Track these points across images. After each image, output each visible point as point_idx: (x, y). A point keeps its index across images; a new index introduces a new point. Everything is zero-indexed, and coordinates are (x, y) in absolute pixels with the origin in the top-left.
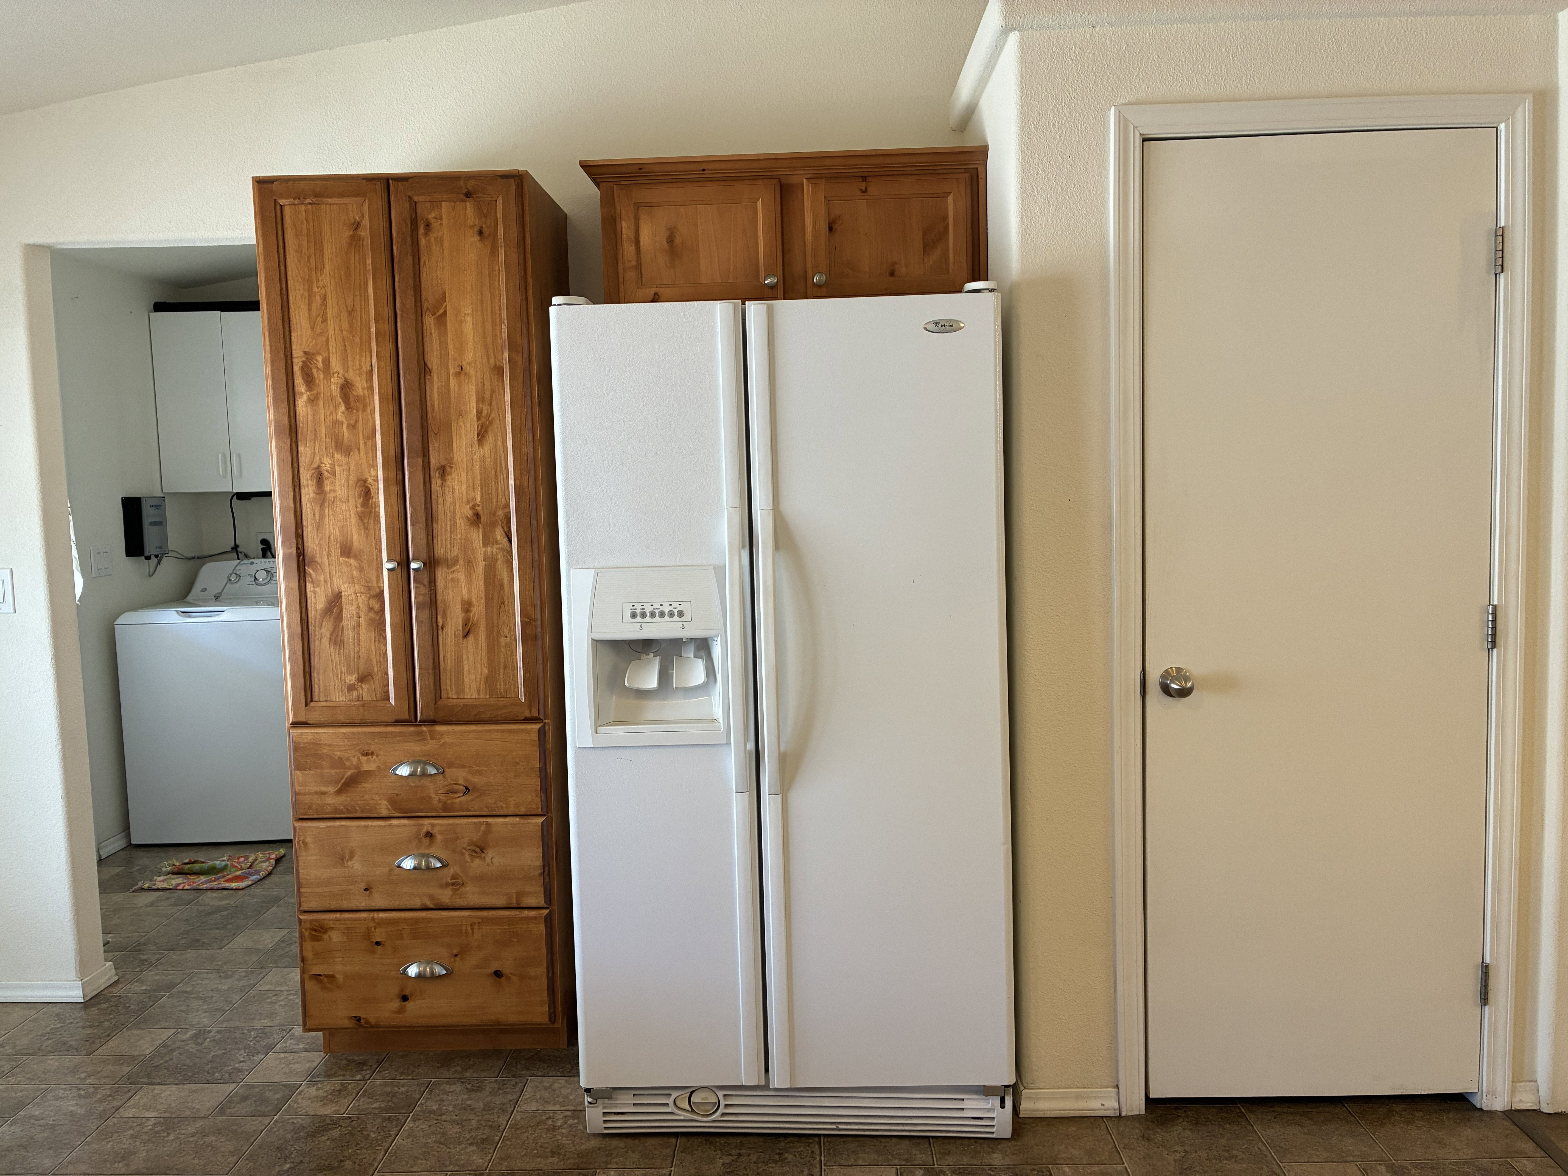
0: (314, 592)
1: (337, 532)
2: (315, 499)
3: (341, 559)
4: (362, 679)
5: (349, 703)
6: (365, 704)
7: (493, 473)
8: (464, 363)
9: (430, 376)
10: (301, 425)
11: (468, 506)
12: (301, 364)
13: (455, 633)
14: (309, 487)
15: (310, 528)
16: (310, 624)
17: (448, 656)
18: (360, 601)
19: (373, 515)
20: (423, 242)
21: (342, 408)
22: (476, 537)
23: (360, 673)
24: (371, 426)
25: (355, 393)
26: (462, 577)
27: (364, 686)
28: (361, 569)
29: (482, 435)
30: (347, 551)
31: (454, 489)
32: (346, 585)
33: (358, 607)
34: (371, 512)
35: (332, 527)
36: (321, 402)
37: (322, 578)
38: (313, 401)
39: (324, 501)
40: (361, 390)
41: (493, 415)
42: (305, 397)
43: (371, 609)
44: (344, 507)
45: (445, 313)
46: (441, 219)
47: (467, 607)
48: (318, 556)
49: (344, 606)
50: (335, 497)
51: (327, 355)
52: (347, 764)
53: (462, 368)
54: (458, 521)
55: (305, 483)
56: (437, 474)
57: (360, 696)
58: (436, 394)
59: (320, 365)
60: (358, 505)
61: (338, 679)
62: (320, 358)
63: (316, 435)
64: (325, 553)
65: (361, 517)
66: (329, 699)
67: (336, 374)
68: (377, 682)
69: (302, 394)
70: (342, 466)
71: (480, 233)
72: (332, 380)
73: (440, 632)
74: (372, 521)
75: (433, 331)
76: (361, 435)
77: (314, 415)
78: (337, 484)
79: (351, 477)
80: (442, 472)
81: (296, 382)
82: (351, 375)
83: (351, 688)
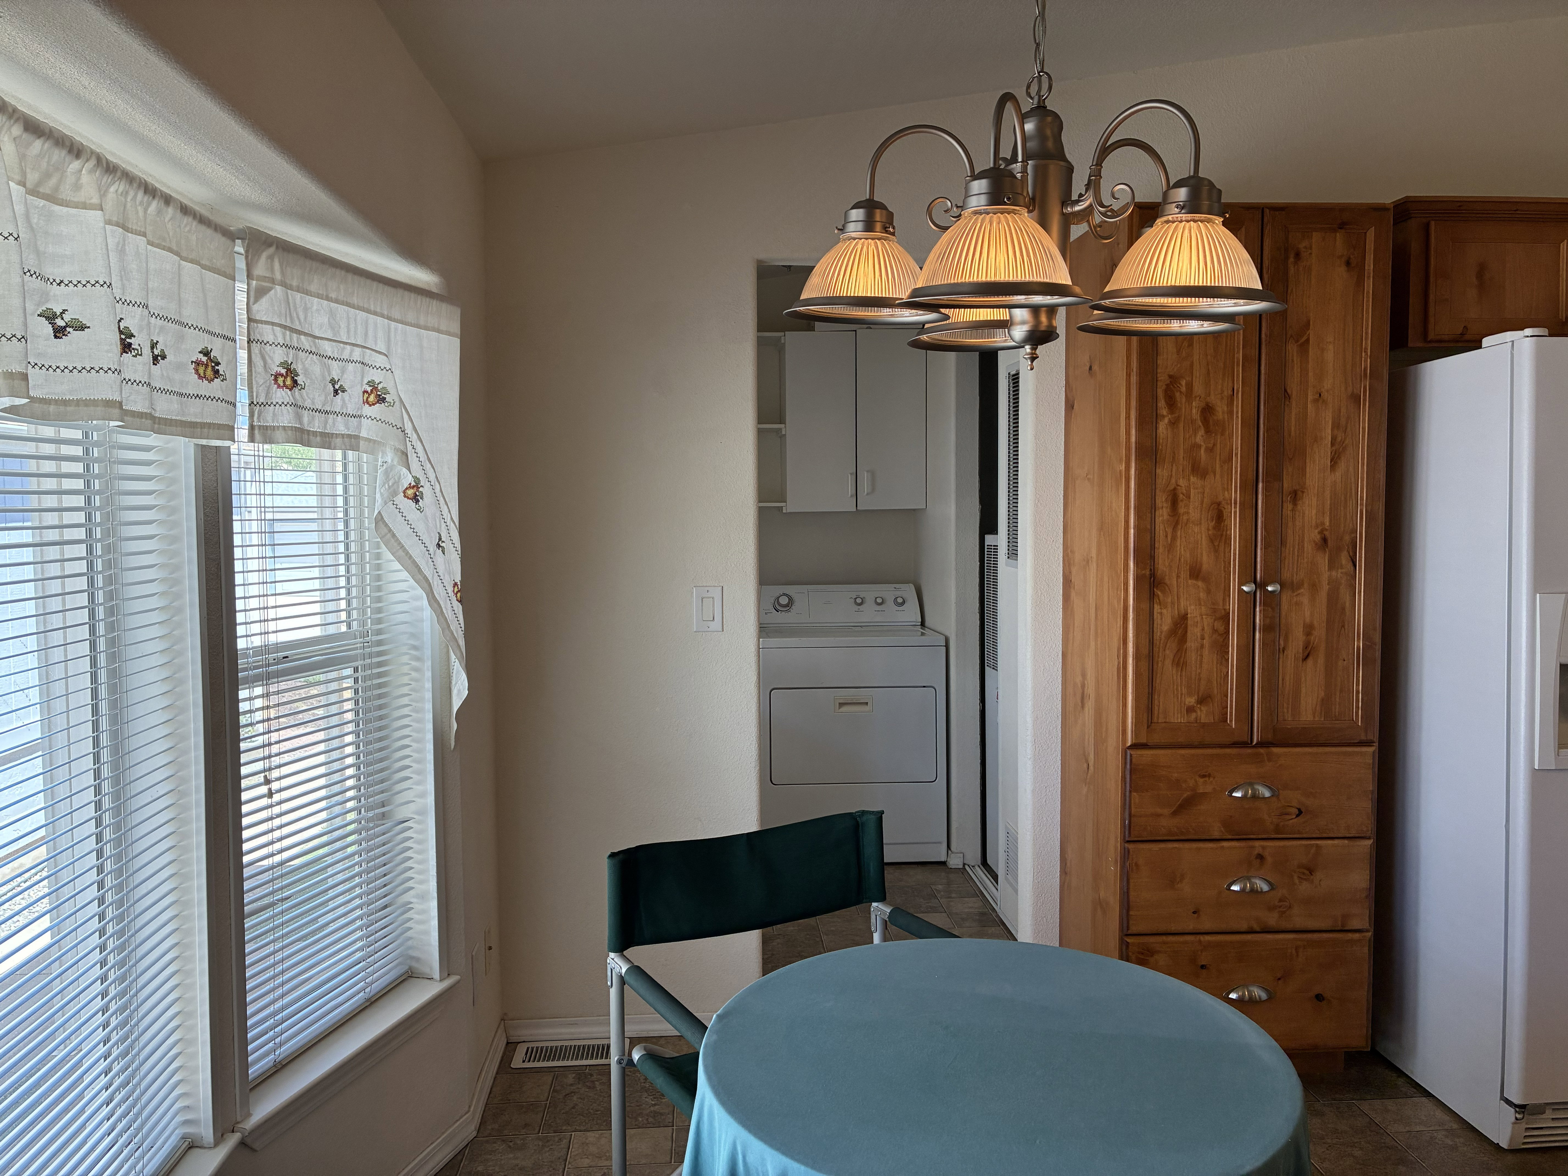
0: (1161, 613)
1: (1188, 555)
2: (1169, 521)
3: (1190, 581)
4: (1202, 701)
5: (1188, 724)
6: (1204, 725)
7: (1343, 499)
8: (1323, 390)
9: (1289, 402)
10: (1160, 447)
11: (1317, 531)
12: (1164, 387)
13: (1295, 656)
14: (1164, 509)
15: (1161, 550)
16: (1154, 644)
17: (1287, 678)
18: (1206, 624)
19: (1224, 538)
20: (1292, 270)
21: (1201, 432)
22: (1323, 561)
23: (1200, 695)
24: (1228, 450)
25: (1215, 418)
26: (1305, 600)
27: (1202, 708)
28: (1208, 592)
29: (1334, 461)
30: (1195, 573)
31: (1304, 514)
32: (1193, 607)
33: (1203, 629)
34: (1222, 535)
35: (1181, 548)
36: (1181, 425)
37: (1169, 600)
38: (1174, 424)
39: (1177, 523)
40: (1221, 413)
41: (1346, 442)
42: (1166, 420)
43: (1215, 631)
44: (1196, 529)
45: (1308, 340)
46: (1311, 248)
47: (1309, 629)
48: (1167, 578)
49: (1189, 628)
50: (1188, 520)
51: (1190, 379)
52: (1184, 785)
53: (1320, 395)
54: (1306, 545)
55: (1160, 505)
56: (1289, 498)
57: (1198, 718)
58: (1293, 419)
59: (1184, 389)
60: (1210, 528)
61: (1178, 701)
62: (1183, 383)
63: (1174, 458)
64: (1174, 575)
65: (1212, 540)
66: (1167, 720)
67: (1198, 398)
68: (1216, 705)
69: (1164, 416)
70: (1197, 489)
71: (1348, 263)
72: (1194, 403)
73: (1281, 656)
74: (1222, 544)
75: (1295, 359)
76: (1218, 458)
77: (1174, 437)
78: (1191, 507)
79: (1205, 500)
80: (1294, 496)
81: (1159, 405)
82: (1214, 399)
83: (1190, 710)
